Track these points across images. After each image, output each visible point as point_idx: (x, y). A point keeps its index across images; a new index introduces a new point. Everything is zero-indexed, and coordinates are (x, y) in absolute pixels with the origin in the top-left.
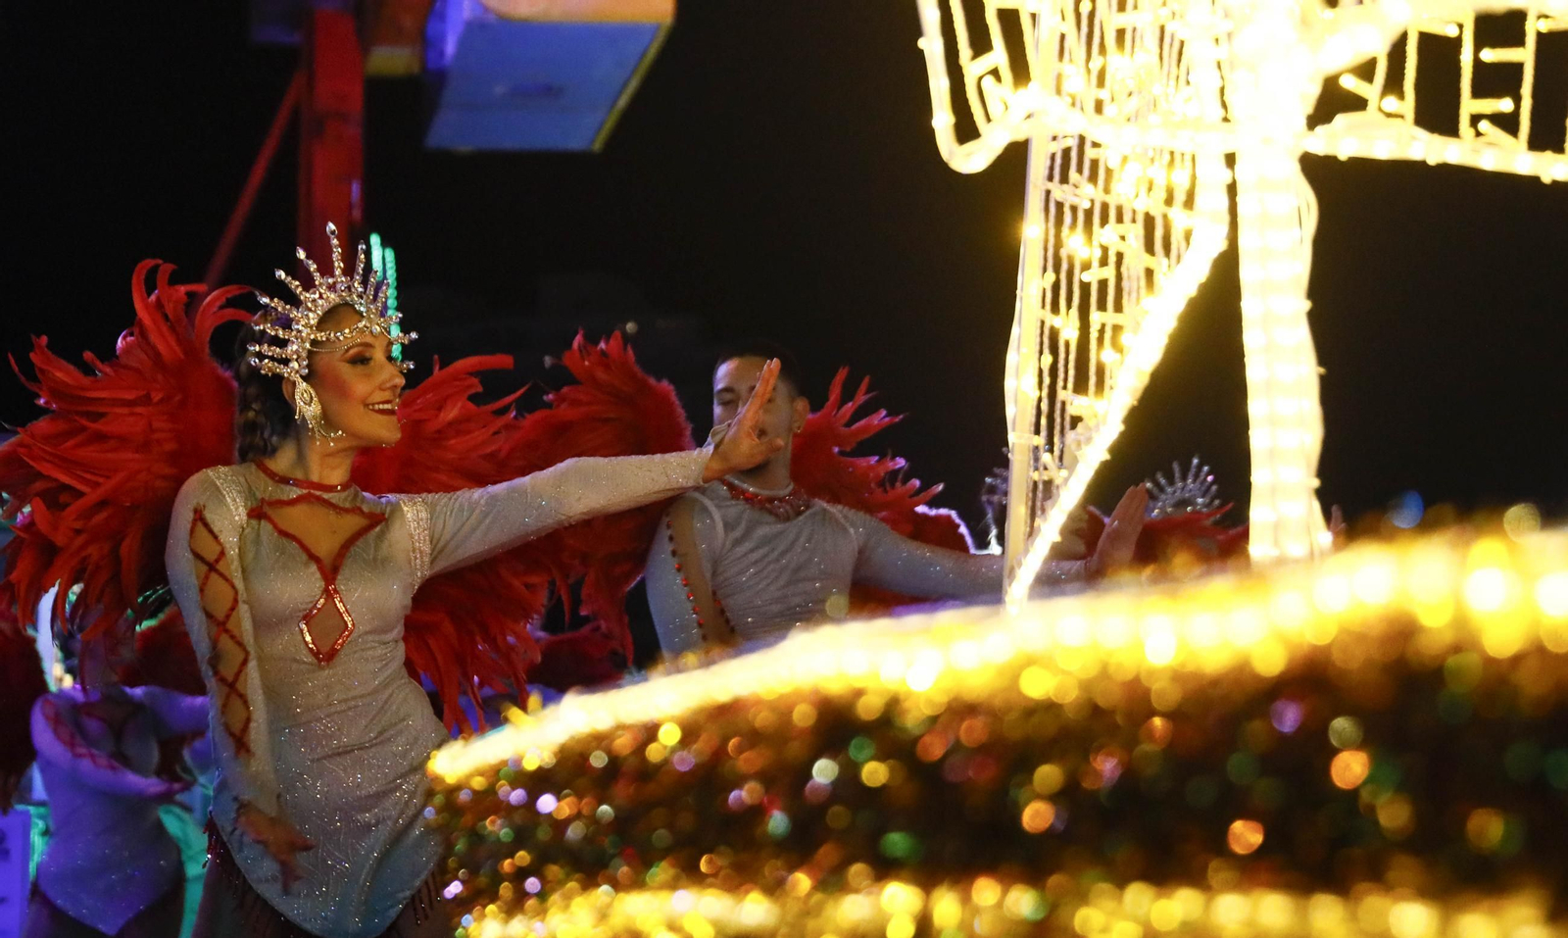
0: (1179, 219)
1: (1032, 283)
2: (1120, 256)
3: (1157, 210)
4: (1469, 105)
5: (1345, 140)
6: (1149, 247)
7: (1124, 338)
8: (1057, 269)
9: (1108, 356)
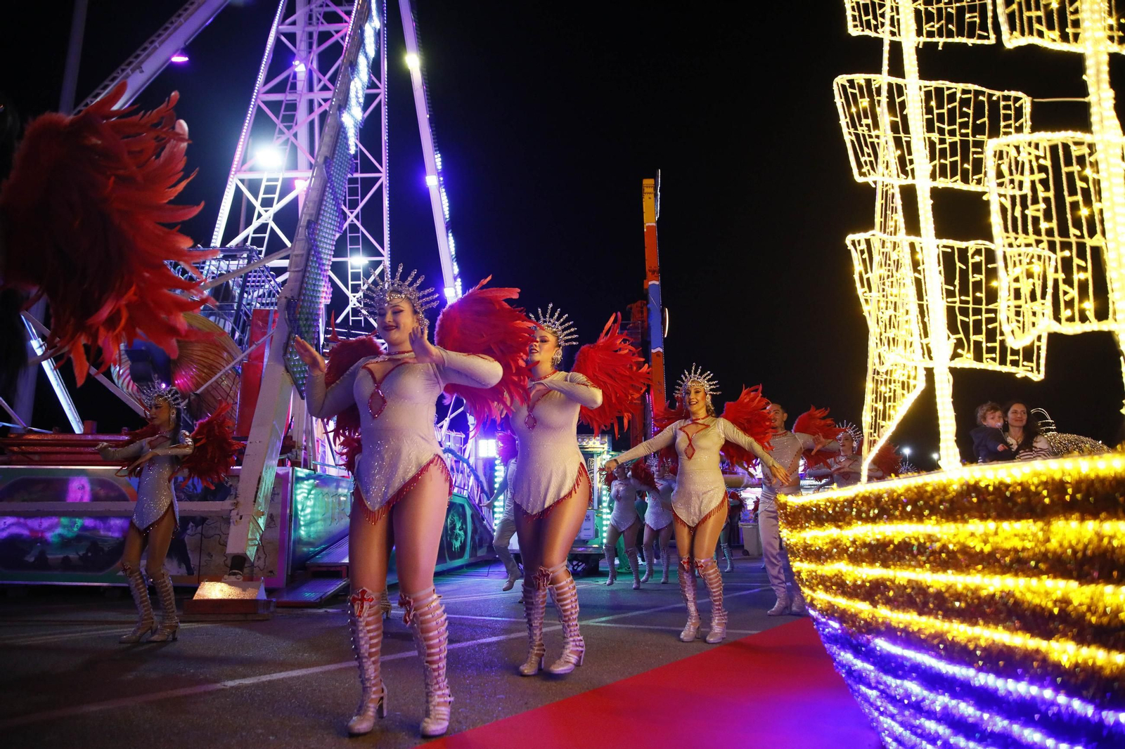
0: (912, 382)
1: (869, 397)
2: (895, 391)
3: (906, 380)
4: (985, 356)
5: (959, 363)
6: (903, 389)
7: (897, 408)
8: (877, 394)
9: (892, 412)
